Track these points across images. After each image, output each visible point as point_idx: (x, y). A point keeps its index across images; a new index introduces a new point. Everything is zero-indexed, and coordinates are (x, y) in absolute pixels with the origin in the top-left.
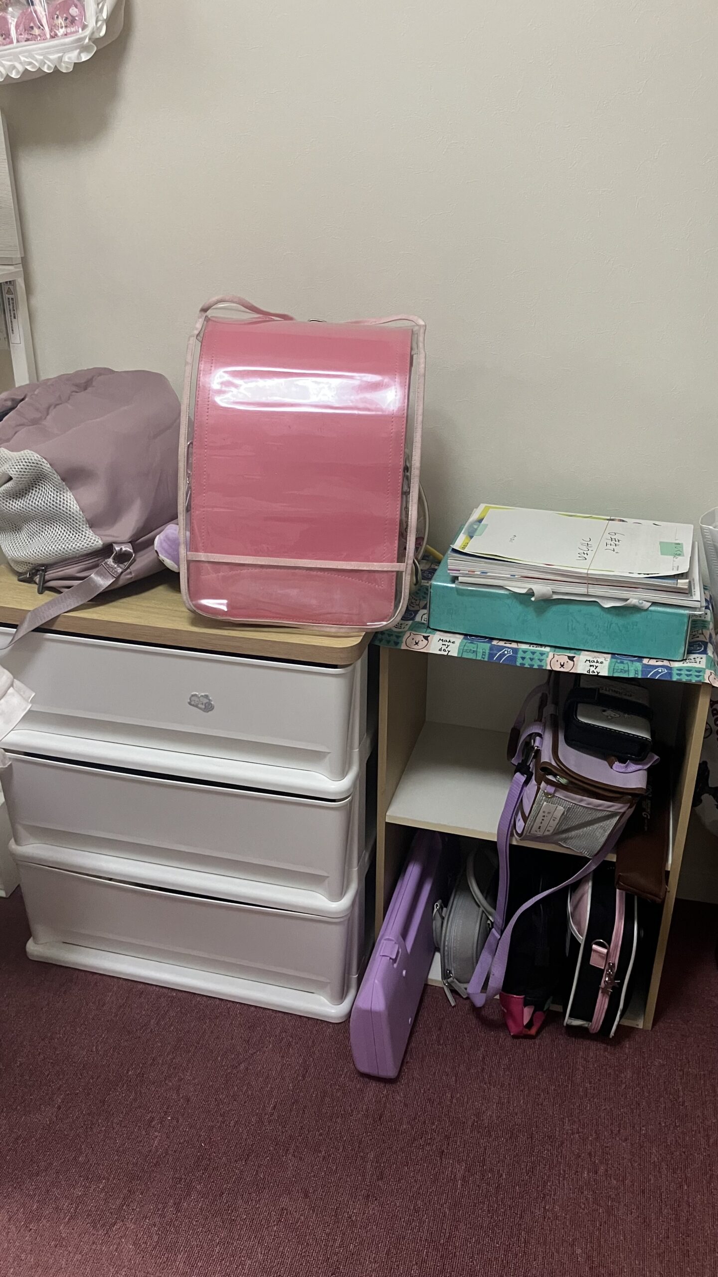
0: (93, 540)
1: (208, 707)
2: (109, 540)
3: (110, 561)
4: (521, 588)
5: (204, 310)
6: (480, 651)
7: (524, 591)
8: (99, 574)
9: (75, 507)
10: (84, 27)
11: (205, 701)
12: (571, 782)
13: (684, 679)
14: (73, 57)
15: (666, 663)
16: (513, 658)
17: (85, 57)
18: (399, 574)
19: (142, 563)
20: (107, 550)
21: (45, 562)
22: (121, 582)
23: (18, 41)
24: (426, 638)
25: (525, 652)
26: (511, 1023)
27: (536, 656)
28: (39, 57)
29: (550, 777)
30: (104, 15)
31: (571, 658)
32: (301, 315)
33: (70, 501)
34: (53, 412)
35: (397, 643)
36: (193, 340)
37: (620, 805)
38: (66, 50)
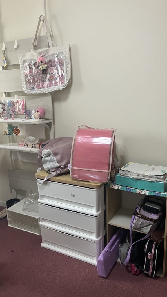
0: (58, 165)
1: (74, 196)
2: (60, 165)
3: (60, 169)
4: (131, 177)
5: (79, 127)
6: (124, 189)
7: (132, 177)
8: (58, 171)
9: (55, 159)
10: (64, 83)
11: (73, 195)
12: (142, 216)
13: (163, 196)
14: (62, 88)
15: (160, 193)
16: (130, 190)
17: (64, 88)
18: (108, 173)
19: (65, 170)
20: (60, 167)
21: (50, 169)
22: (61, 173)
23: (54, 86)
24: (115, 186)
25: (133, 189)
26: (132, 271)
27: (135, 190)
28: (57, 88)
29: (138, 215)
30: (67, 81)
31: (141, 191)
32: (95, 128)
33: (55, 158)
34: (55, 144)
35: (109, 186)
36: (76, 132)
37: (152, 222)
38: (61, 87)
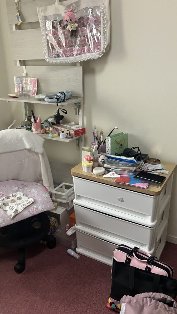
1: (122, 201)
10: (101, 50)
14: (98, 56)
23: (87, 53)
28: (91, 56)
30: (105, 48)
